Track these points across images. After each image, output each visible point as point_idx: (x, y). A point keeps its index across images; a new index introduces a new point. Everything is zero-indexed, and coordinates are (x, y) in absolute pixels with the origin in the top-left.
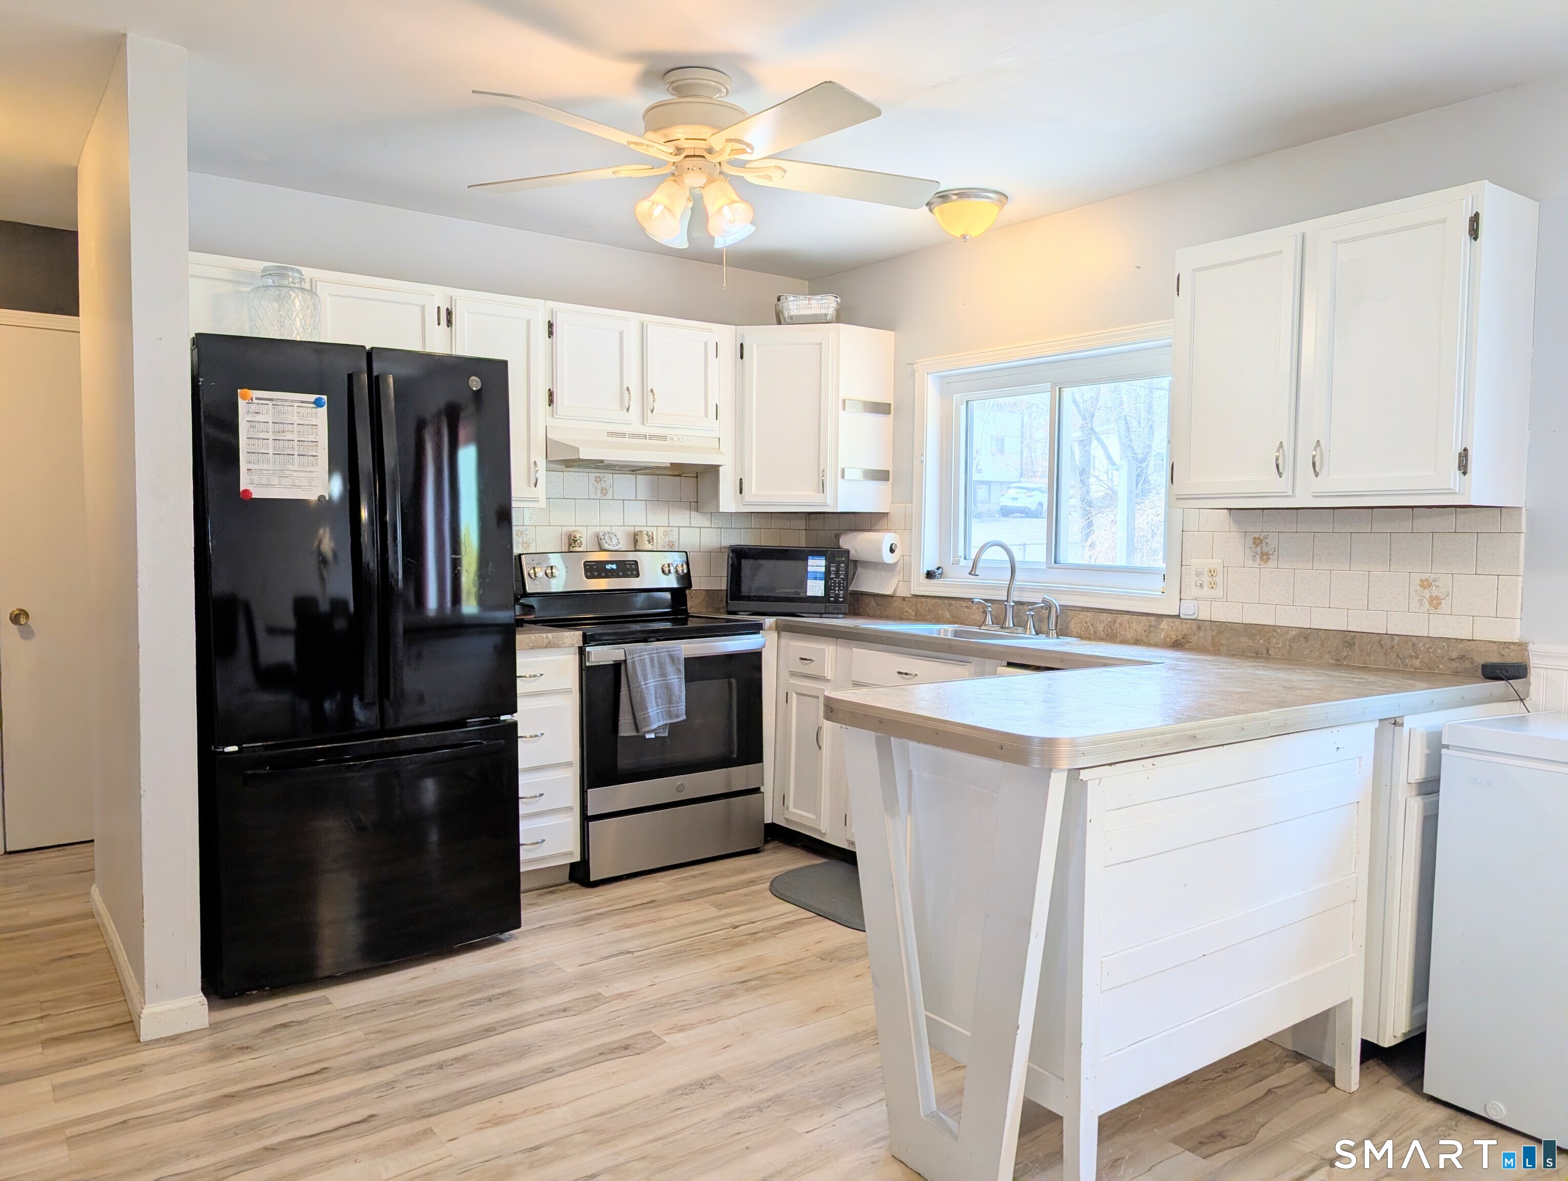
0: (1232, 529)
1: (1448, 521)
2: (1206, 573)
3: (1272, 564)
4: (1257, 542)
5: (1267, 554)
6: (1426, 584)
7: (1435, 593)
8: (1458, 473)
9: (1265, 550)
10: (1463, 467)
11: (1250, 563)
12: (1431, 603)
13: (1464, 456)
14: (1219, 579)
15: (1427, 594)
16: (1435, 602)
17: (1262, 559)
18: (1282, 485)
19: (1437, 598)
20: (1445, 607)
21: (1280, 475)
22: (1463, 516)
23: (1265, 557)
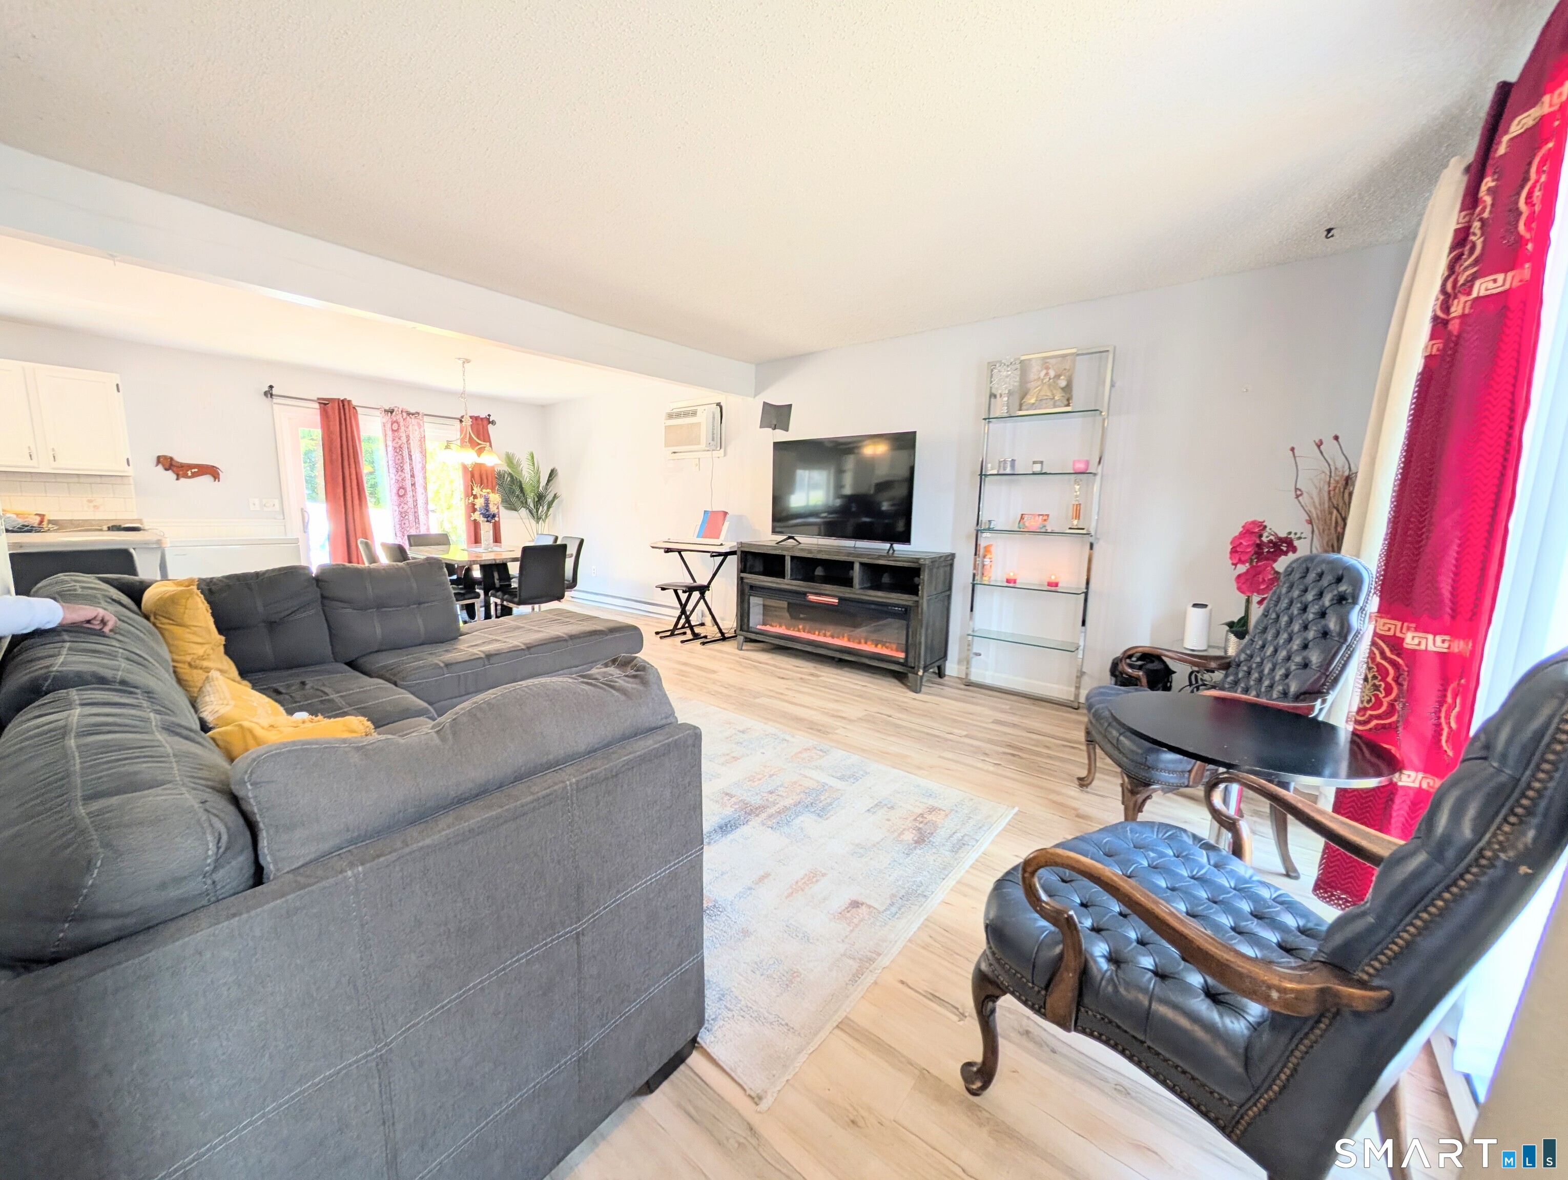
6: (90, 501)
7: (96, 504)
10: (128, 464)
12: (96, 508)
13: (128, 460)
15: (91, 505)
18: (32, 463)
19: (97, 506)
20: (101, 509)
21: (32, 459)
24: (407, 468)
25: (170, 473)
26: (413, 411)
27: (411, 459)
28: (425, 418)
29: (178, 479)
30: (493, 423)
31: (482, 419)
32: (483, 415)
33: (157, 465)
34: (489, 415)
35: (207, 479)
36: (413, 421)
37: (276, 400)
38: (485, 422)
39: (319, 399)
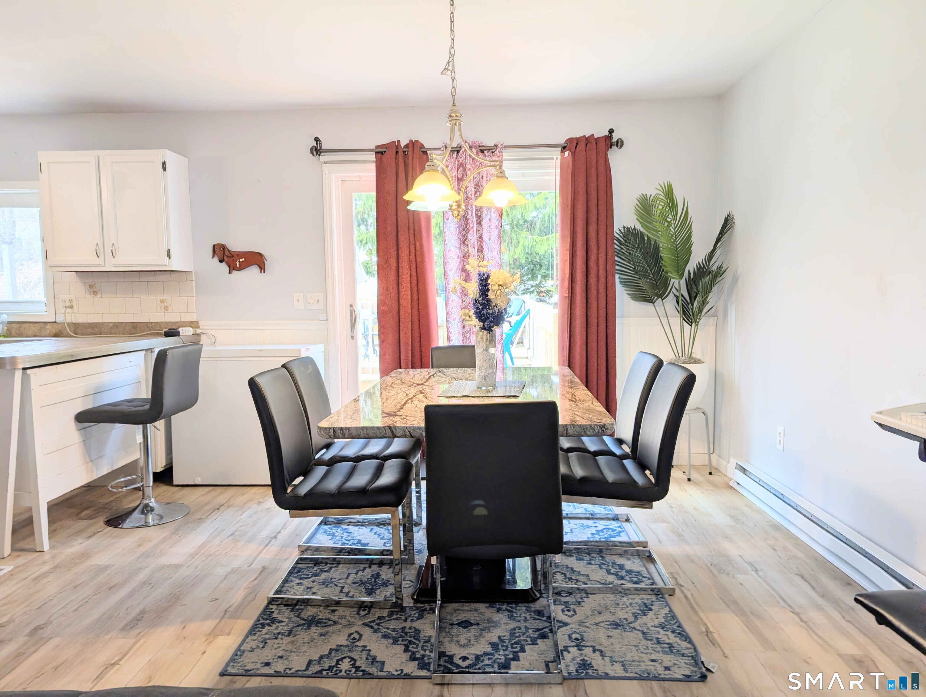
0: (79, 280)
1: (168, 276)
2: (67, 301)
3: (99, 296)
4: (91, 286)
5: (96, 292)
6: (162, 301)
7: (166, 305)
8: (167, 258)
9: (95, 290)
10: (169, 257)
11: (88, 296)
12: (165, 309)
13: (169, 251)
14: (74, 304)
15: (163, 305)
16: (166, 308)
17: (94, 294)
18: (100, 261)
19: (167, 307)
20: (170, 310)
21: (98, 257)
22: (174, 275)
23: (95, 293)
24: (473, 237)
25: (224, 265)
26: (490, 143)
27: (479, 223)
28: (506, 154)
29: (230, 272)
30: (620, 144)
31: (597, 140)
32: (601, 132)
33: (213, 257)
34: (611, 131)
35: (254, 270)
36: (486, 159)
37: (324, 158)
38: (602, 145)
39: (377, 147)
